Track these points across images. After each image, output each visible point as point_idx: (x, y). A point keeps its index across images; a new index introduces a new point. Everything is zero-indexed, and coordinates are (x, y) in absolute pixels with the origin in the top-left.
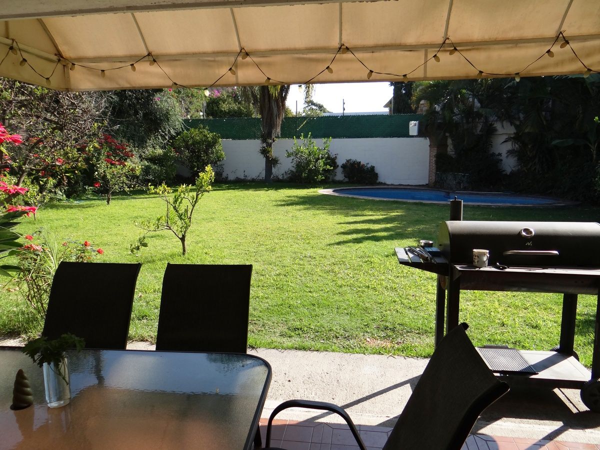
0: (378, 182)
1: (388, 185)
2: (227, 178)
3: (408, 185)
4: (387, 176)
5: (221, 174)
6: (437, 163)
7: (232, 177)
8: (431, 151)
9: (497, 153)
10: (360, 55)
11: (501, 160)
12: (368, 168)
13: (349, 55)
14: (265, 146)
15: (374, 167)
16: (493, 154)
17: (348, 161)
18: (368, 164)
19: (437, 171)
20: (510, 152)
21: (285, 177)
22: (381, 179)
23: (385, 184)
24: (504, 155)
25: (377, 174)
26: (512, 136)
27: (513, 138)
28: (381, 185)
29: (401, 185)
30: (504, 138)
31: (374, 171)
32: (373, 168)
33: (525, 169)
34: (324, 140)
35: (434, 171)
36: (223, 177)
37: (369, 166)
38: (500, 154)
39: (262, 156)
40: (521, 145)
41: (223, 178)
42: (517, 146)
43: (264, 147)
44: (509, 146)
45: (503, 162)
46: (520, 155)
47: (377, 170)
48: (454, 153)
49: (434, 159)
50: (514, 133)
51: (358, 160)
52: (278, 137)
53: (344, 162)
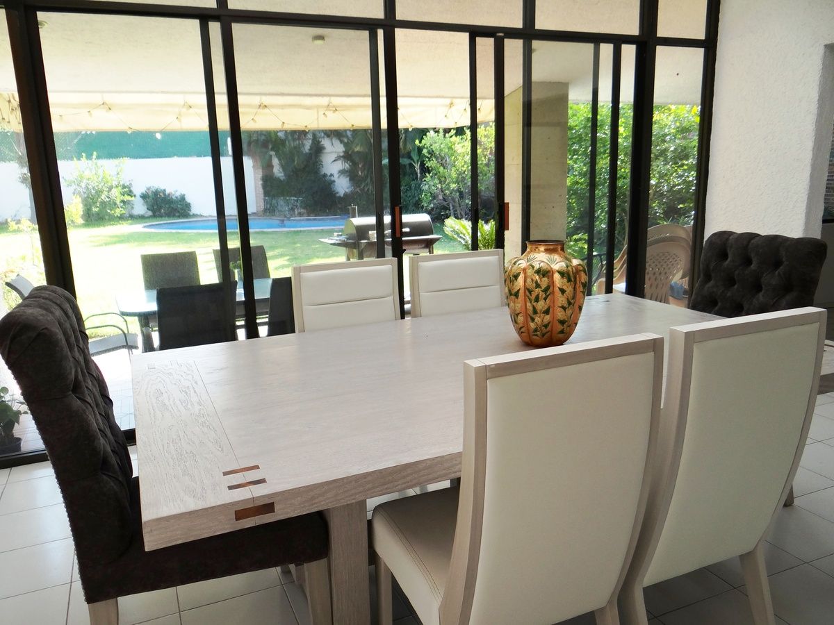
0: (191, 213)
3: (230, 216)
6: (265, 186)
8: (255, 173)
9: (329, 174)
10: (275, 111)
11: (334, 181)
12: (176, 198)
13: (266, 110)
15: (184, 196)
16: (325, 175)
18: (176, 192)
19: (265, 196)
20: (342, 172)
22: (195, 210)
23: (201, 216)
24: (336, 175)
25: (189, 204)
26: (342, 155)
27: (343, 157)
28: (197, 217)
31: (184, 200)
33: (358, 190)
34: (115, 161)
35: (262, 196)
37: (178, 194)
38: (332, 175)
40: (351, 164)
42: (347, 165)
44: (340, 165)
45: (336, 183)
46: (352, 175)
47: (188, 199)
48: (283, 174)
49: (261, 182)
51: (162, 188)
53: (143, 190)
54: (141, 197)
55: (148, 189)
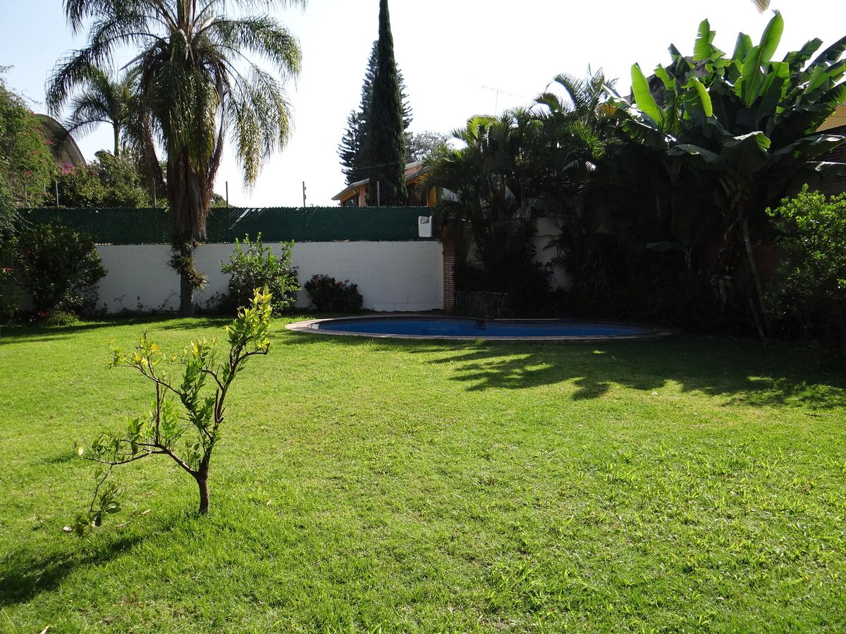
0: (362, 308)
1: (379, 313)
2: (105, 310)
3: (408, 312)
4: (377, 298)
5: (93, 305)
6: (456, 277)
7: (113, 309)
8: (445, 260)
9: (545, 263)
12: (347, 288)
14: (179, 253)
15: (356, 286)
16: (538, 264)
17: (315, 277)
18: (347, 281)
19: (456, 290)
20: (557, 261)
21: (211, 306)
22: (367, 304)
23: (373, 312)
25: (361, 297)
26: (557, 239)
27: (558, 242)
28: (368, 314)
29: (398, 312)
30: (546, 242)
31: (356, 290)
32: (354, 287)
34: (282, 245)
35: (452, 290)
36: (97, 308)
37: (348, 284)
38: (550, 265)
39: (174, 272)
40: (568, 251)
41: (97, 311)
42: (563, 252)
43: (178, 257)
44: (553, 253)
47: (362, 290)
49: (451, 273)
50: (560, 235)
51: (331, 276)
52: (202, 240)
53: (309, 278)
54: (306, 286)
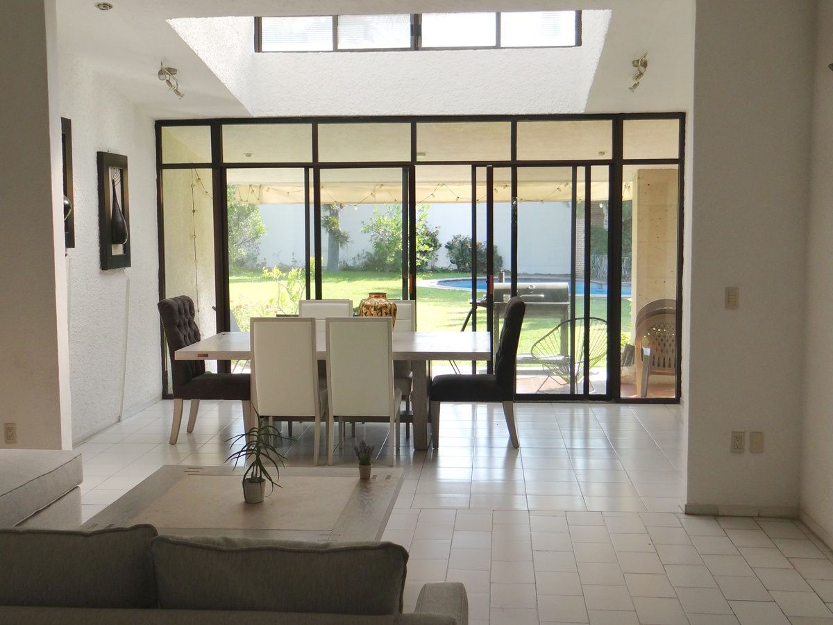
2: (264, 264)
5: (255, 259)
14: (328, 214)
21: (357, 263)
25: (501, 257)
34: (419, 206)
36: (258, 262)
41: (258, 265)
47: (500, 252)
53: (450, 239)
54: (446, 247)
55: (456, 238)
